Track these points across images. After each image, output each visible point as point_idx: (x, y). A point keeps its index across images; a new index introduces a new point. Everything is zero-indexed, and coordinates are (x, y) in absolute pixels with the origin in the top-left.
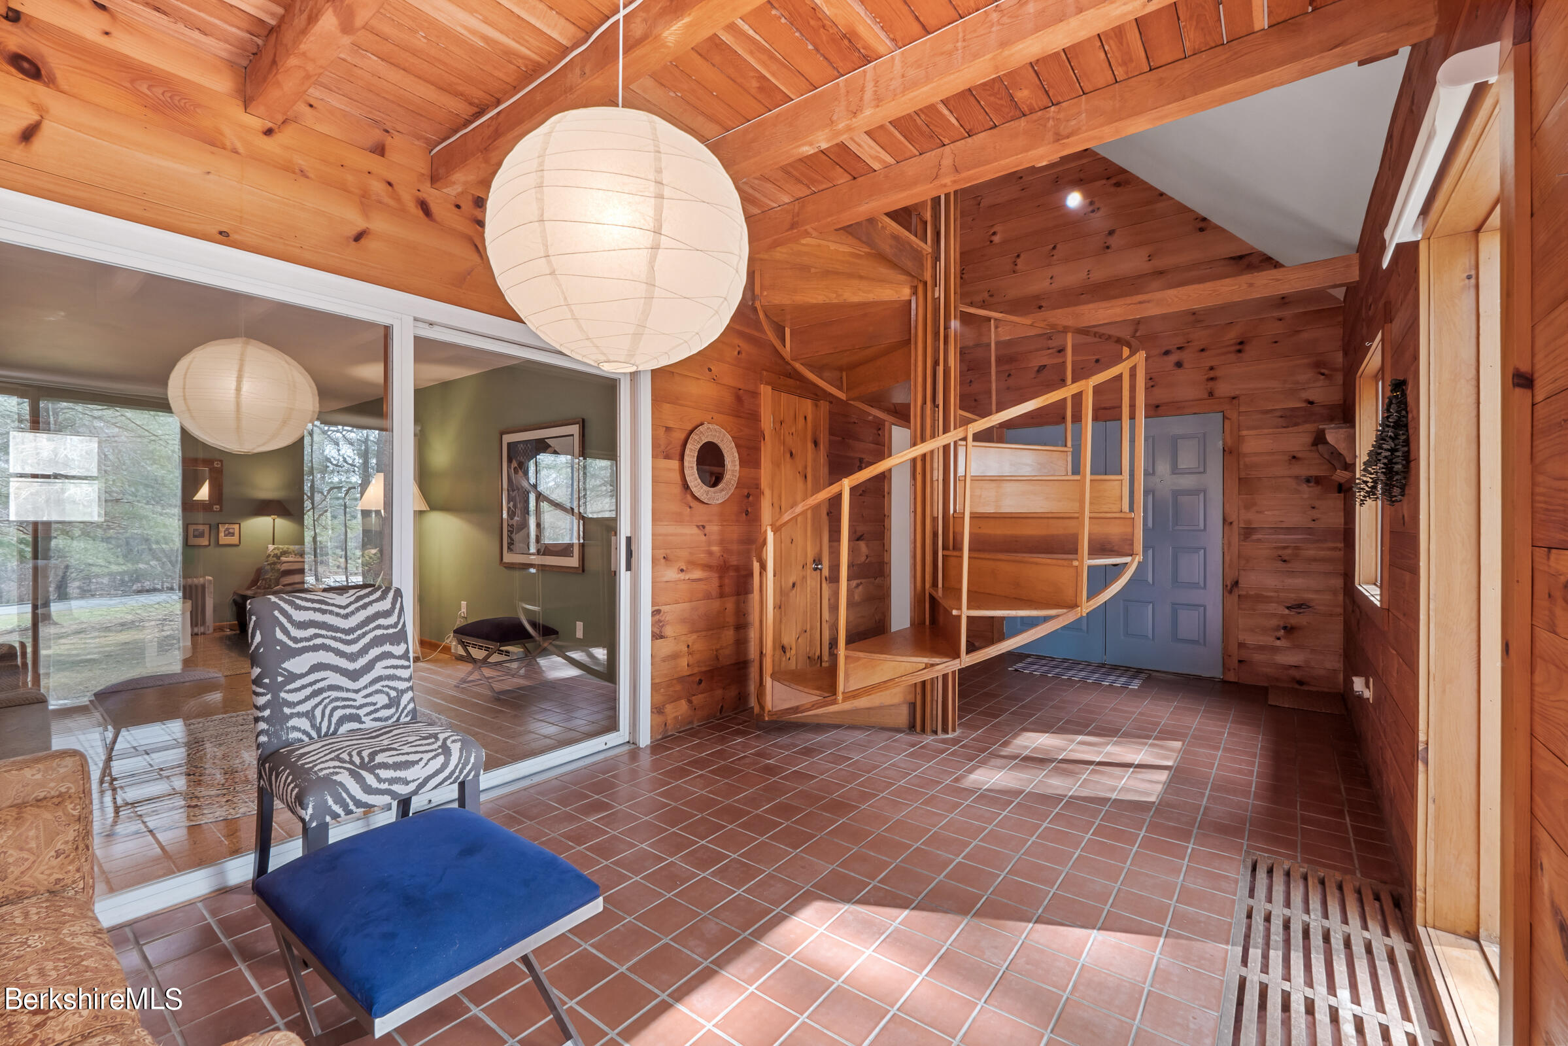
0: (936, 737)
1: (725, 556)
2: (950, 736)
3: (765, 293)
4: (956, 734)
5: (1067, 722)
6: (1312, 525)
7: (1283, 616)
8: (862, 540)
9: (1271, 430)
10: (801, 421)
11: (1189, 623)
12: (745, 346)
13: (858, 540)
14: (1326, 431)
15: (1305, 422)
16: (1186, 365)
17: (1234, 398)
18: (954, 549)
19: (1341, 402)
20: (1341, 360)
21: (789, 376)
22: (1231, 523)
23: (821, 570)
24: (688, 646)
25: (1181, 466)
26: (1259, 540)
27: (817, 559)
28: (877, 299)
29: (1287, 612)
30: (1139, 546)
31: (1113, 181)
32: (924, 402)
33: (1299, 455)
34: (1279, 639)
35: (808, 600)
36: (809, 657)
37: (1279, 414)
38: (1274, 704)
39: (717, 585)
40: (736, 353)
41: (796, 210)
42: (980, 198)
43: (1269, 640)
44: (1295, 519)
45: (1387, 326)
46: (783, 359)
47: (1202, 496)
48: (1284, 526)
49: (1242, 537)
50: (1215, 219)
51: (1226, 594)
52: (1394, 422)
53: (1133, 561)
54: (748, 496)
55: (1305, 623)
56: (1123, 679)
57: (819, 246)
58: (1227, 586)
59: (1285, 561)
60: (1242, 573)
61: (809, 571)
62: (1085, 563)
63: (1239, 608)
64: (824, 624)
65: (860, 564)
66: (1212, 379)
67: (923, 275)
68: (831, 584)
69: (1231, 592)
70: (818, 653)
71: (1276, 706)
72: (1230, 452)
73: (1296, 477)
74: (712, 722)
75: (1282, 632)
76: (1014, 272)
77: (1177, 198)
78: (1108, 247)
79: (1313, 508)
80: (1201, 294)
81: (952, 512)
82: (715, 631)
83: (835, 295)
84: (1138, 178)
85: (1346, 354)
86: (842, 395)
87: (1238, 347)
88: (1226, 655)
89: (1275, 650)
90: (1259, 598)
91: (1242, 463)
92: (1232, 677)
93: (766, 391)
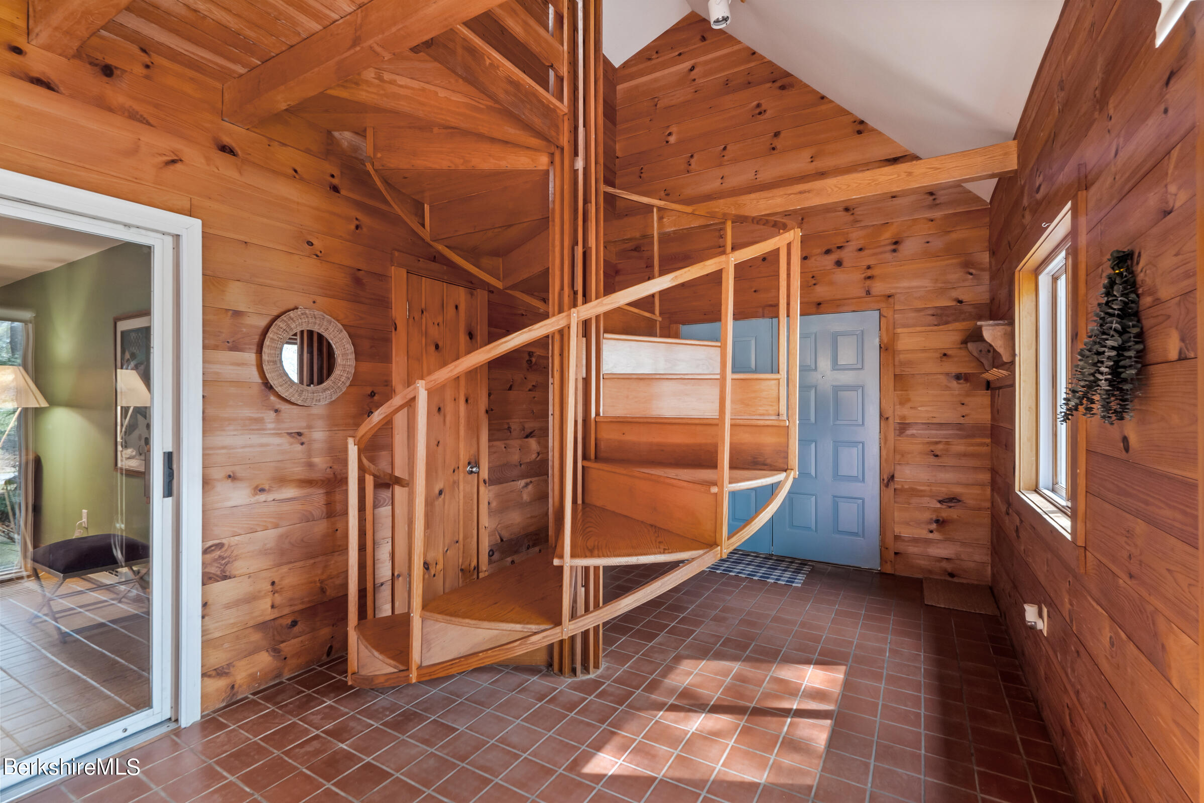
0: (575, 679)
1: (335, 467)
2: (592, 676)
3: (379, 155)
4: (599, 672)
5: (726, 643)
6: (962, 421)
7: (935, 510)
8: (532, 437)
9: (924, 328)
10: (451, 311)
11: (848, 514)
12: (365, 220)
13: (527, 437)
14: (984, 329)
15: (956, 320)
16: (845, 264)
17: (889, 296)
18: (596, 458)
19: (988, 301)
20: (987, 260)
21: (434, 259)
22: (887, 418)
23: (478, 473)
24: (273, 583)
25: (841, 362)
26: (913, 436)
27: (473, 461)
28: (510, 167)
29: (939, 505)
30: (794, 460)
31: (778, 84)
32: (562, 288)
33: (949, 352)
34: (931, 532)
35: (461, 507)
36: (462, 570)
37: (930, 312)
38: (929, 604)
39: (323, 502)
40: (353, 227)
41: (359, 21)
42: (656, 100)
43: (923, 533)
44: (949, 415)
45: (1082, 194)
46: (423, 240)
47: (860, 391)
48: (935, 421)
49: (897, 432)
50: (871, 122)
51: (883, 488)
52: (1119, 310)
53: (787, 478)
54: (372, 394)
55: (955, 517)
56: (788, 575)
57: (423, 90)
58: (883, 480)
59: (937, 456)
60: (898, 467)
61: (462, 475)
62: (725, 489)
63: (895, 502)
64: (482, 531)
65: (530, 462)
66: (869, 278)
67: (558, 139)
68: (490, 488)
69: (887, 486)
70: (474, 563)
71: (932, 606)
72: (886, 349)
73: (947, 374)
74: (314, 669)
75: (934, 526)
76: (688, 171)
77: (838, 102)
78: (774, 149)
79: (963, 404)
80: (860, 184)
81: (593, 414)
82: (320, 558)
83: (462, 161)
84: (801, 81)
85: (993, 253)
86: (499, 285)
87: (894, 247)
88: (883, 548)
89: (927, 542)
90: (914, 492)
91: (897, 359)
92: (888, 569)
93: (398, 275)
